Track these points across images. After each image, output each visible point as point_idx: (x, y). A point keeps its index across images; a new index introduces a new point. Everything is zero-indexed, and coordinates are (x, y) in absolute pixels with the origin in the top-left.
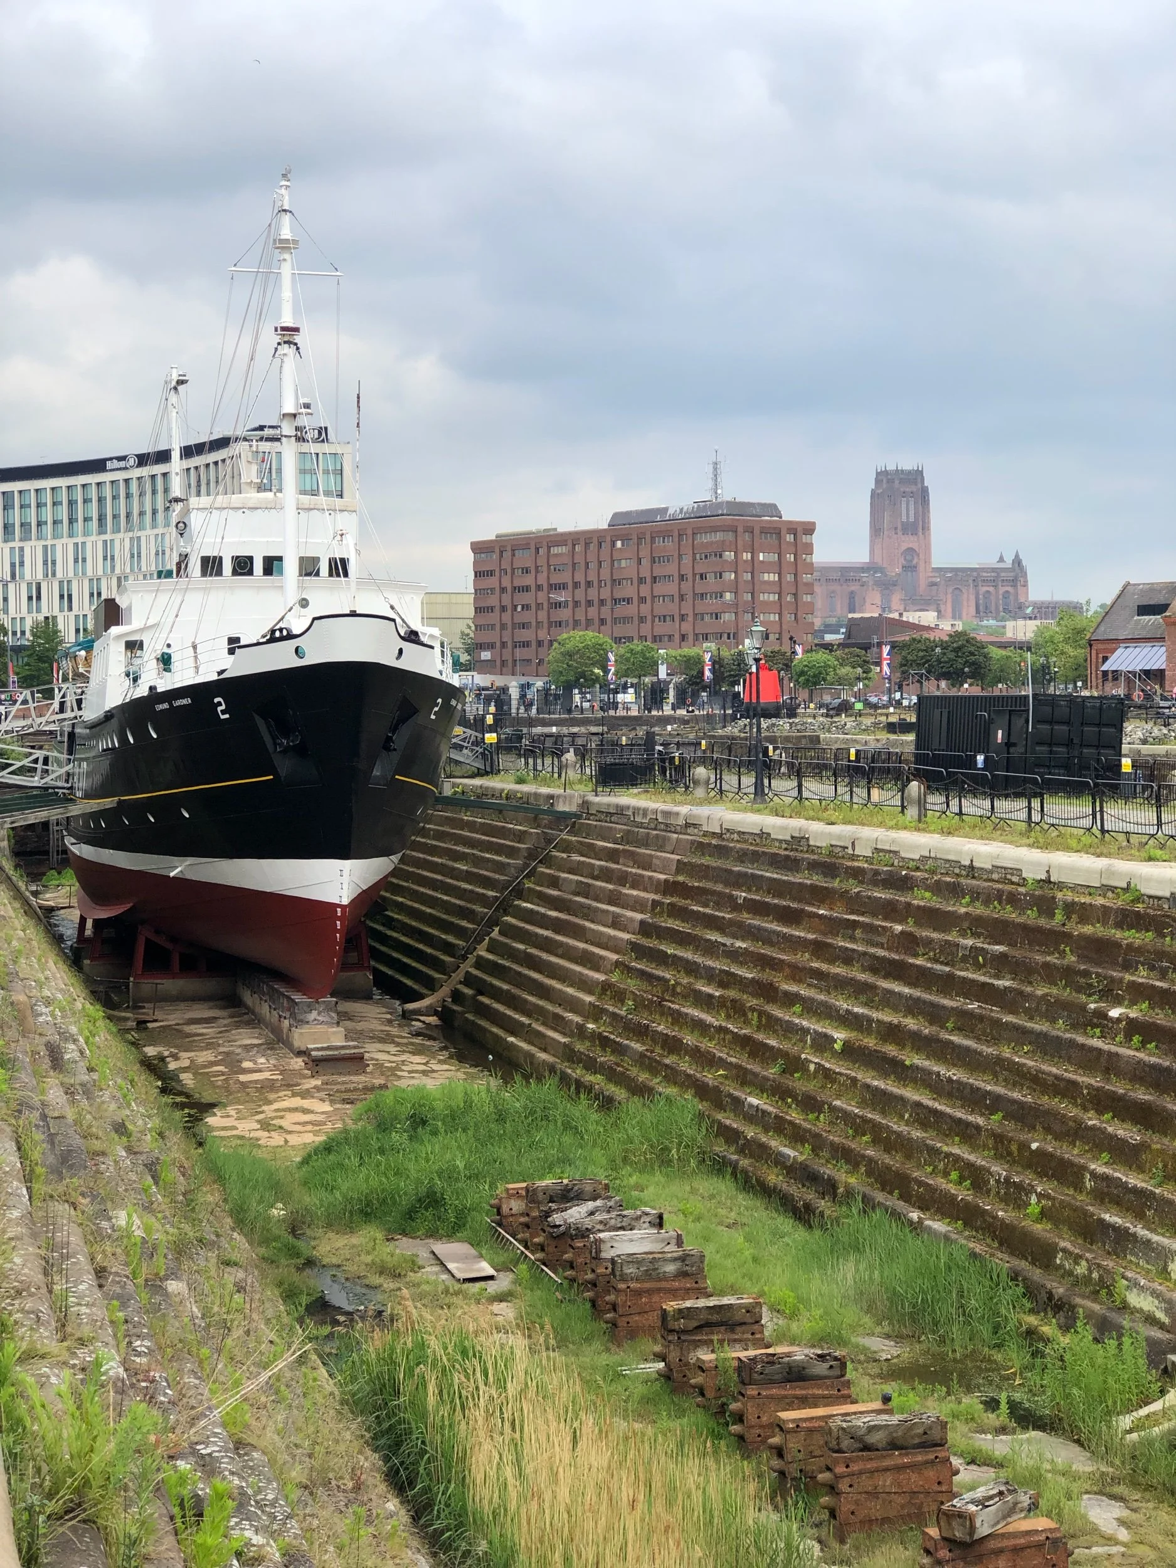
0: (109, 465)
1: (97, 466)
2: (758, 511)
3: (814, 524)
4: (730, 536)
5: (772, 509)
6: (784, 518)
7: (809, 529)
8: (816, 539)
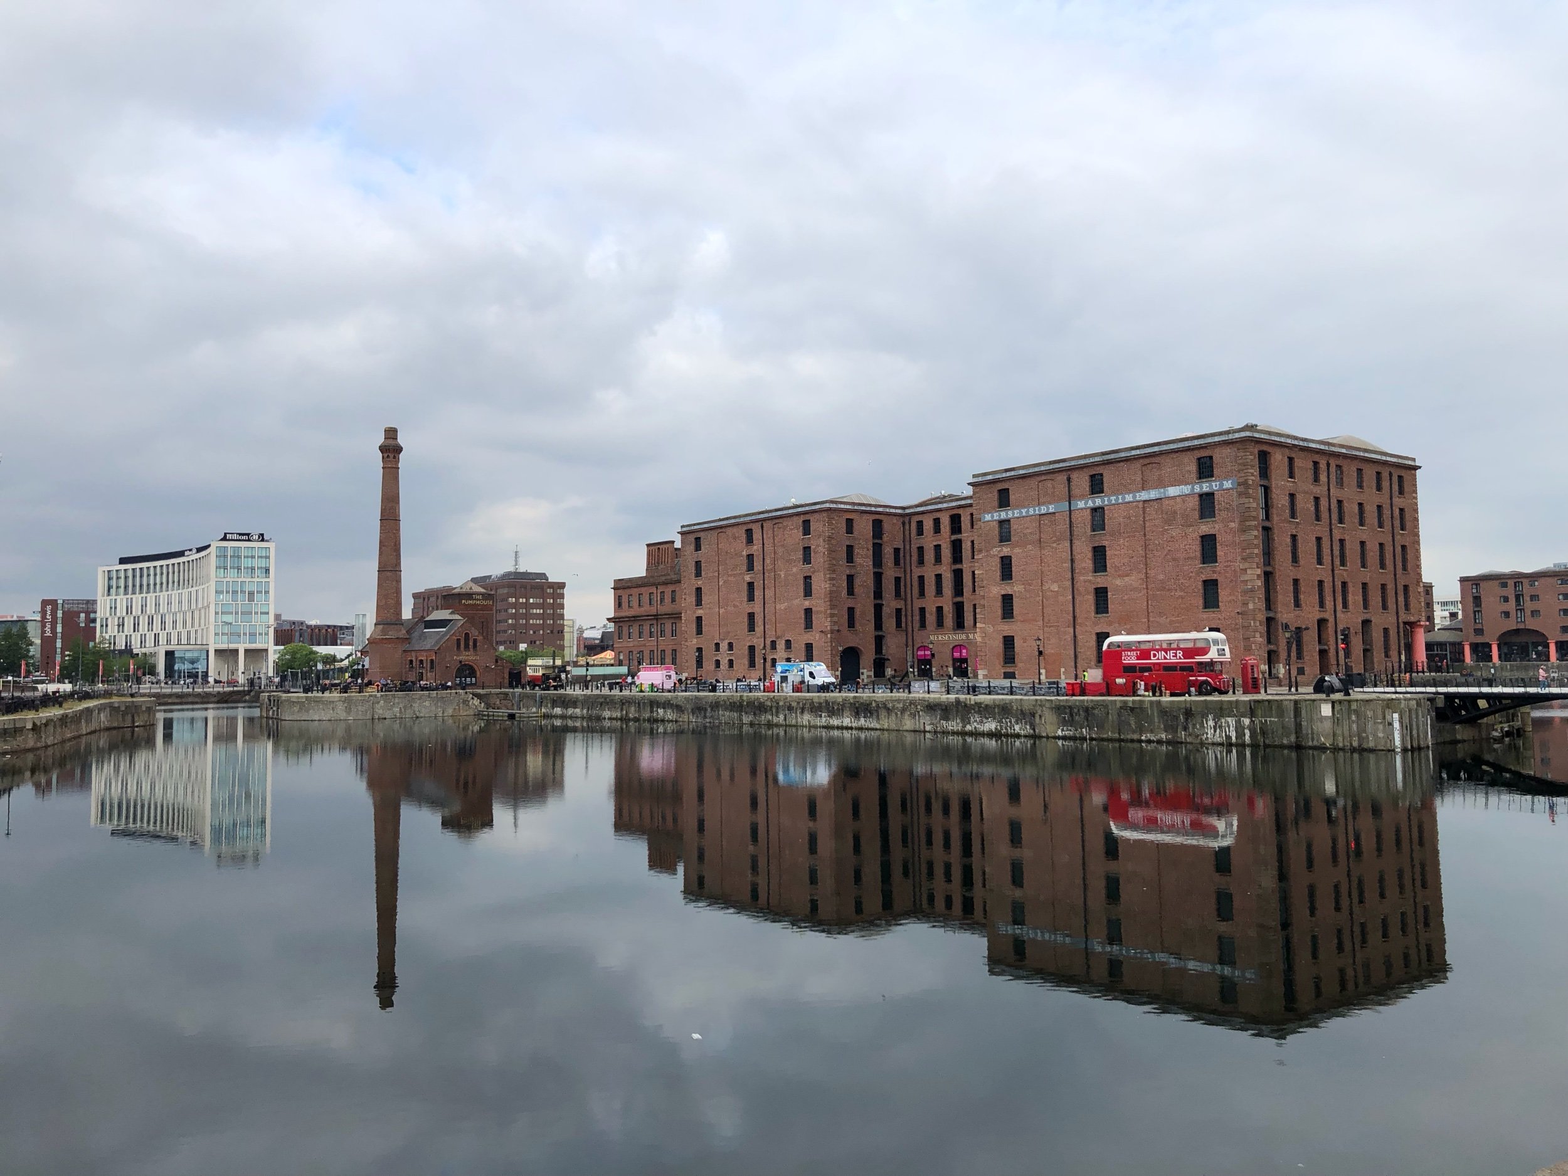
0: (186, 553)
1: (181, 554)
2: (534, 577)
3: (564, 583)
4: (512, 590)
5: (543, 576)
6: (550, 581)
7: (562, 585)
8: (566, 591)
